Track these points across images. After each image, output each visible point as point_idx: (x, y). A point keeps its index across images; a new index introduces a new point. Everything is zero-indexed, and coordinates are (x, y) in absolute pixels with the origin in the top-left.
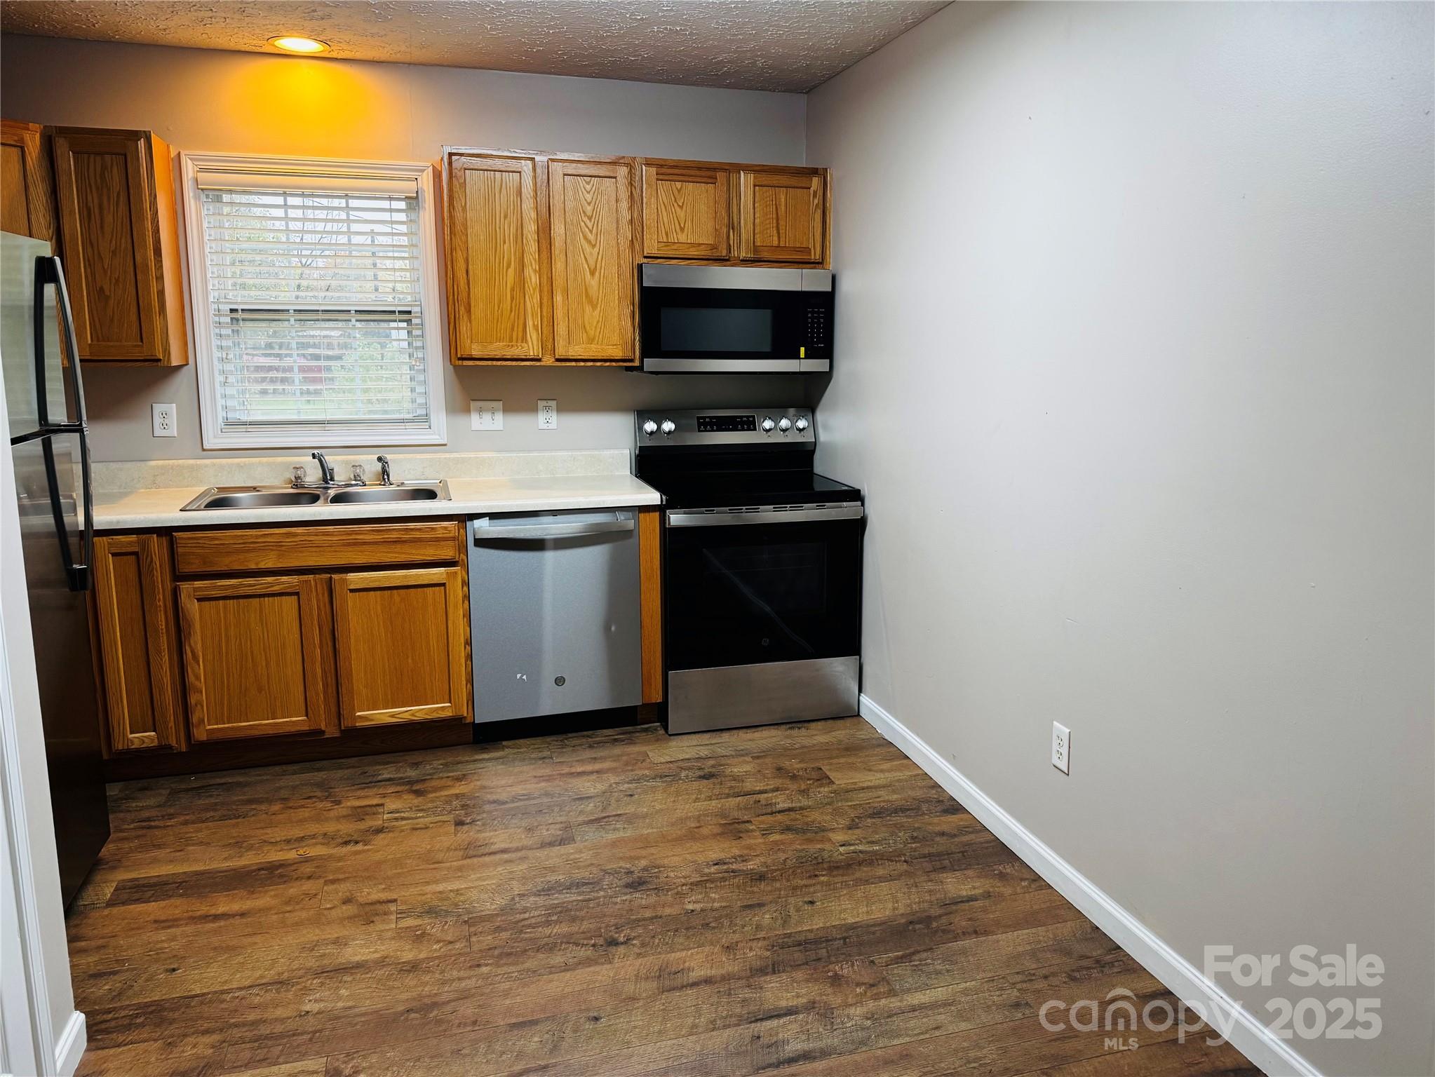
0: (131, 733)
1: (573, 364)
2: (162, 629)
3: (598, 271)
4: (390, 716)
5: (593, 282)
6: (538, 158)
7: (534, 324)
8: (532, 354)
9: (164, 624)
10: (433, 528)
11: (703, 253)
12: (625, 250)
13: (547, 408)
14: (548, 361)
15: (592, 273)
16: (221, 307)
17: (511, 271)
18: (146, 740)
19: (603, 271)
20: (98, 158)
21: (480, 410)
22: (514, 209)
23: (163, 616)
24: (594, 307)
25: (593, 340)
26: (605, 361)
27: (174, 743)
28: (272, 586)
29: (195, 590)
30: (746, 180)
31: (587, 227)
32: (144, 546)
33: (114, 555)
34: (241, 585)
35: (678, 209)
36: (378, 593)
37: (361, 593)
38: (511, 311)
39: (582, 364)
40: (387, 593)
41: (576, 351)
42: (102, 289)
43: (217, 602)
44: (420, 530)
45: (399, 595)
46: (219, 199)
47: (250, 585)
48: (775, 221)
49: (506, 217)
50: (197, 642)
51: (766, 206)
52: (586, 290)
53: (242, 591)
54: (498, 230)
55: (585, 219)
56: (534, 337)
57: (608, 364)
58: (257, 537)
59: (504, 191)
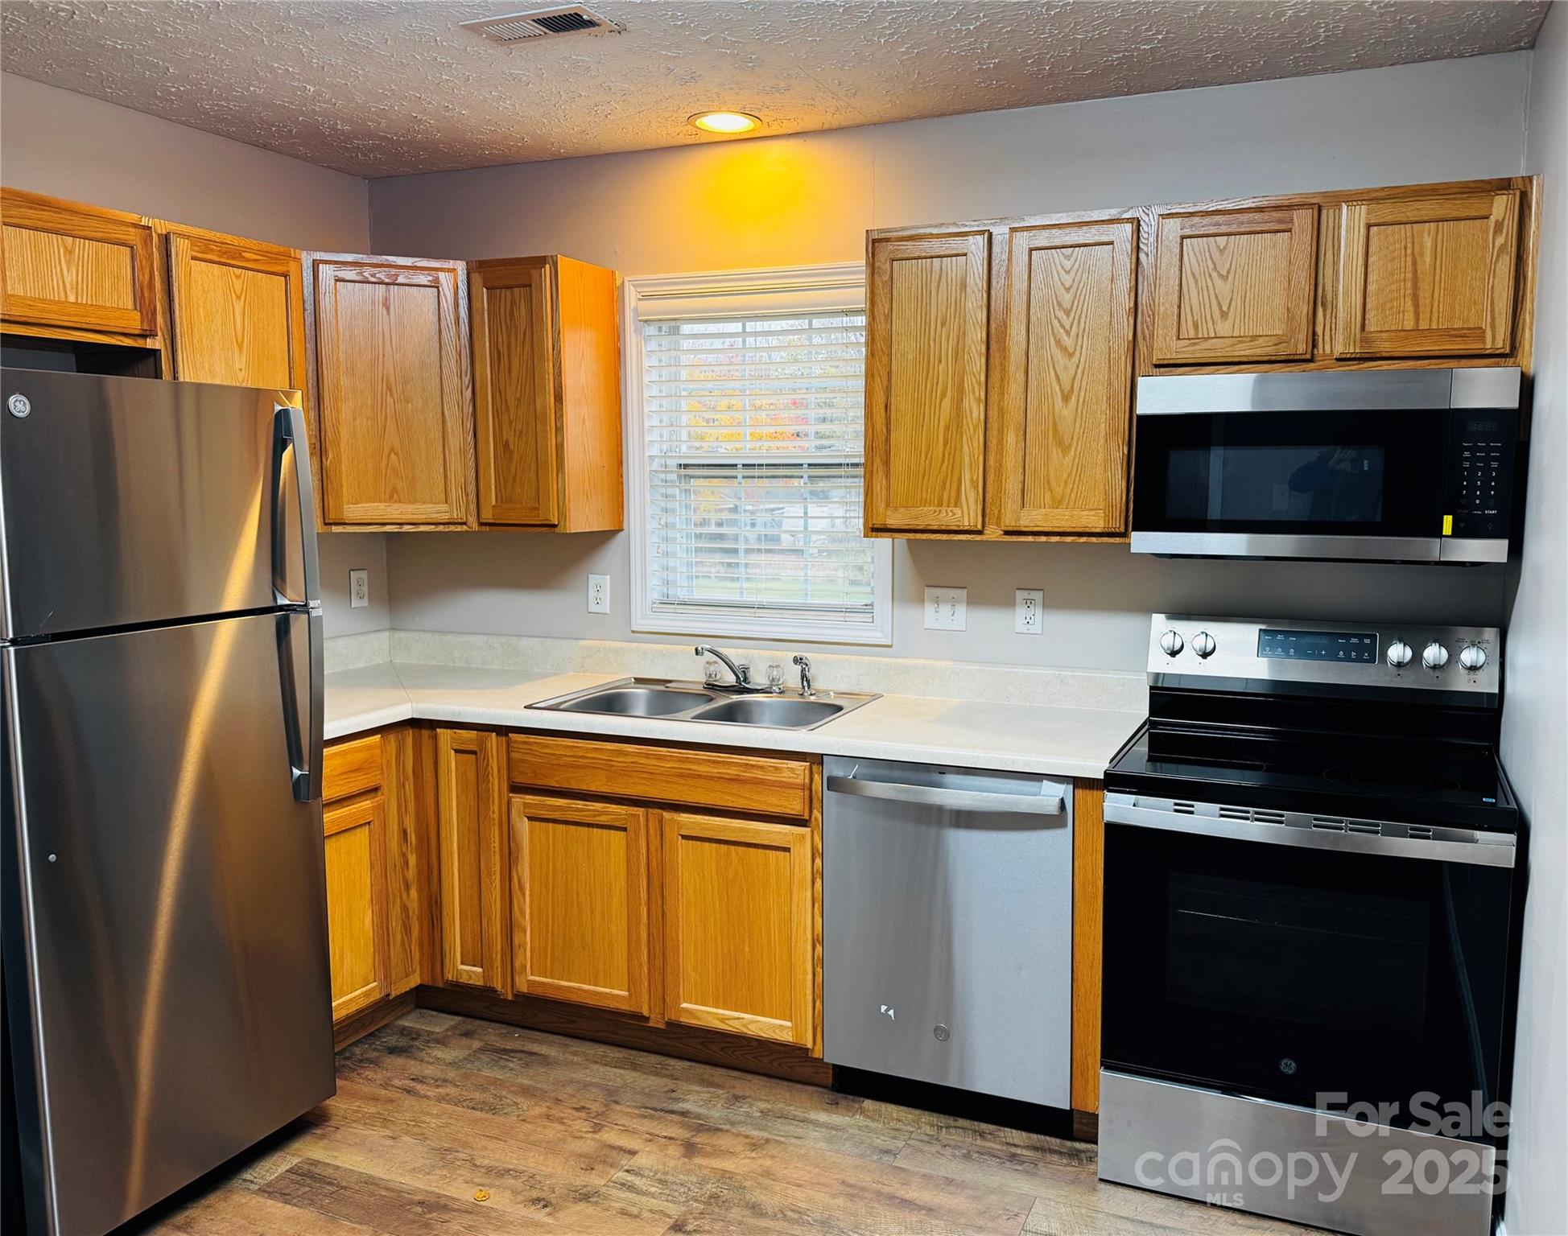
0: (462, 963)
1: (1030, 539)
2: (494, 847)
3: (1075, 392)
4: (719, 1020)
5: (1066, 412)
6: (995, 230)
7: (972, 480)
8: (966, 523)
9: (497, 840)
10: (777, 768)
11: (1259, 351)
12: (1119, 358)
13: (1029, 602)
14: (993, 533)
15: (1066, 398)
16: (670, 461)
17: (947, 402)
18: (473, 976)
19: (1082, 394)
20: (509, 292)
21: (937, 601)
22: (955, 311)
23: (497, 832)
24: (1065, 450)
25: (1060, 502)
26: (1080, 534)
27: (499, 988)
28: (599, 815)
29: (526, 805)
30: (1350, 222)
31: (1062, 326)
32: (482, 743)
33: (456, 751)
34: (570, 808)
35: (1219, 282)
36: (714, 845)
37: (694, 842)
38: (943, 461)
39: (1043, 539)
40: (724, 847)
41: (1033, 518)
42: (507, 442)
43: (546, 824)
44: (762, 767)
45: (737, 854)
46: (675, 331)
47: (577, 810)
48: (1409, 284)
49: (943, 325)
50: (525, 869)
51: (1393, 259)
52: (1055, 424)
53: (570, 816)
54: (931, 343)
55: (1061, 314)
56: (972, 500)
57: (1083, 539)
58: (588, 750)
59: (943, 286)
